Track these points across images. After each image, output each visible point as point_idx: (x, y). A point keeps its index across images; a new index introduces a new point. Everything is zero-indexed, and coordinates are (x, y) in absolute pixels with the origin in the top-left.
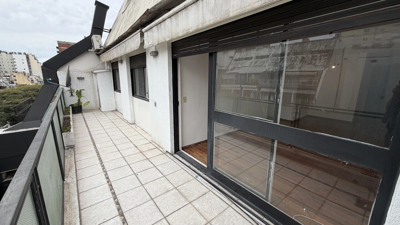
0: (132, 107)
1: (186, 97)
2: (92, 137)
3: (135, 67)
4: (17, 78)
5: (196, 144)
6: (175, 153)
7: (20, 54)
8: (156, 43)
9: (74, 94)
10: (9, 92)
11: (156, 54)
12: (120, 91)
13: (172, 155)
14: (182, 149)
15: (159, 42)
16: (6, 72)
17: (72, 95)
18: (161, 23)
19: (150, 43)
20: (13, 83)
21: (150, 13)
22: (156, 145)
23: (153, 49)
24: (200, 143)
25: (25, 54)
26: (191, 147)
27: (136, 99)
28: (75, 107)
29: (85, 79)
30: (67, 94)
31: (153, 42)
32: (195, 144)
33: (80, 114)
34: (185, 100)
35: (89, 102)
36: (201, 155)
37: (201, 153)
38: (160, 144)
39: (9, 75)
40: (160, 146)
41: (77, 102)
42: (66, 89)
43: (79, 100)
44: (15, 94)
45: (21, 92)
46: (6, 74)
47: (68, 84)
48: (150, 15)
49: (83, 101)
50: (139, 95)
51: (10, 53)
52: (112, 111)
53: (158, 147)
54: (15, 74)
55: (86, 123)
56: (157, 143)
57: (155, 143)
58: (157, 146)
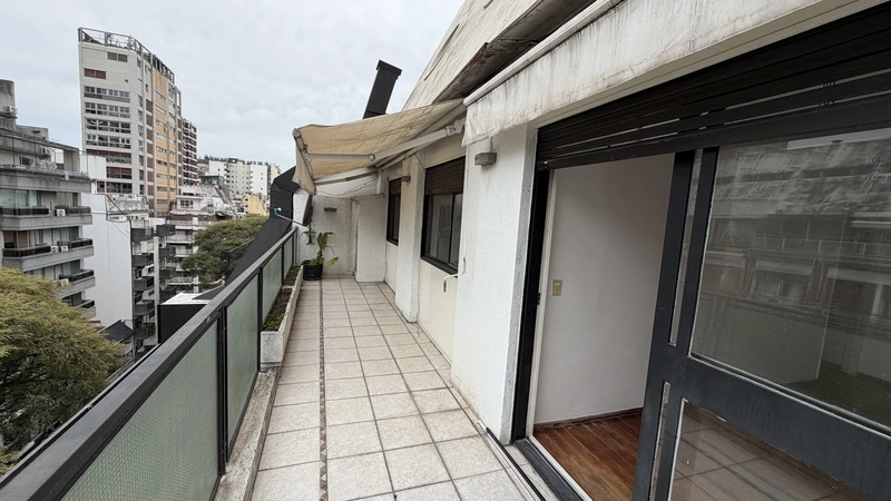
0: (416, 282)
1: (560, 282)
2: (322, 345)
3: (435, 191)
4: (249, 203)
5: (578, 423)
6: (513, 442)
7: (260, 164)
8: (497, 130)
9: (315, 241)
10: (232, 226)
11: (489, 160)
12: (396, 242)
13: (502, 447)
14: (535, 434)
15: (506, 127)
16: (238, 193)
17: (310, 242)
18: (518, 73)
19: (478, 132)
20: (242, 210)
21: (488, 56)
22: (460, 399)
23: (484, 148)
24: (587, 421)
25: (267, 164)
26: (560, 430)
27: (427, 266)
28: (311, 268)
29: (338, 211)
30: (304, 239)
31: (487, 128)
32: (574, 422)
33: (317, 283)
34: (557, 288)
35: (336, 259)
36: (596, 470)
37: (596, 463)
38: (471, 401)
39: (240, 197)
40: (470, 406)
41: (315, 256)
42: (303, 229)
43: (321, 252)
44: (240, 229)
45: (248, 226)
46: (237, 196)
47: (307, 221)
48: (488, 60)
49: (328, 255)
50: (435, 256)
51: (249, 164)
52: (377, 283)
53: (465, 408)
54: (248, 196)
55: (321, 305)
56: (465, 393)
57: (459, 391)
58: (464, 405)
